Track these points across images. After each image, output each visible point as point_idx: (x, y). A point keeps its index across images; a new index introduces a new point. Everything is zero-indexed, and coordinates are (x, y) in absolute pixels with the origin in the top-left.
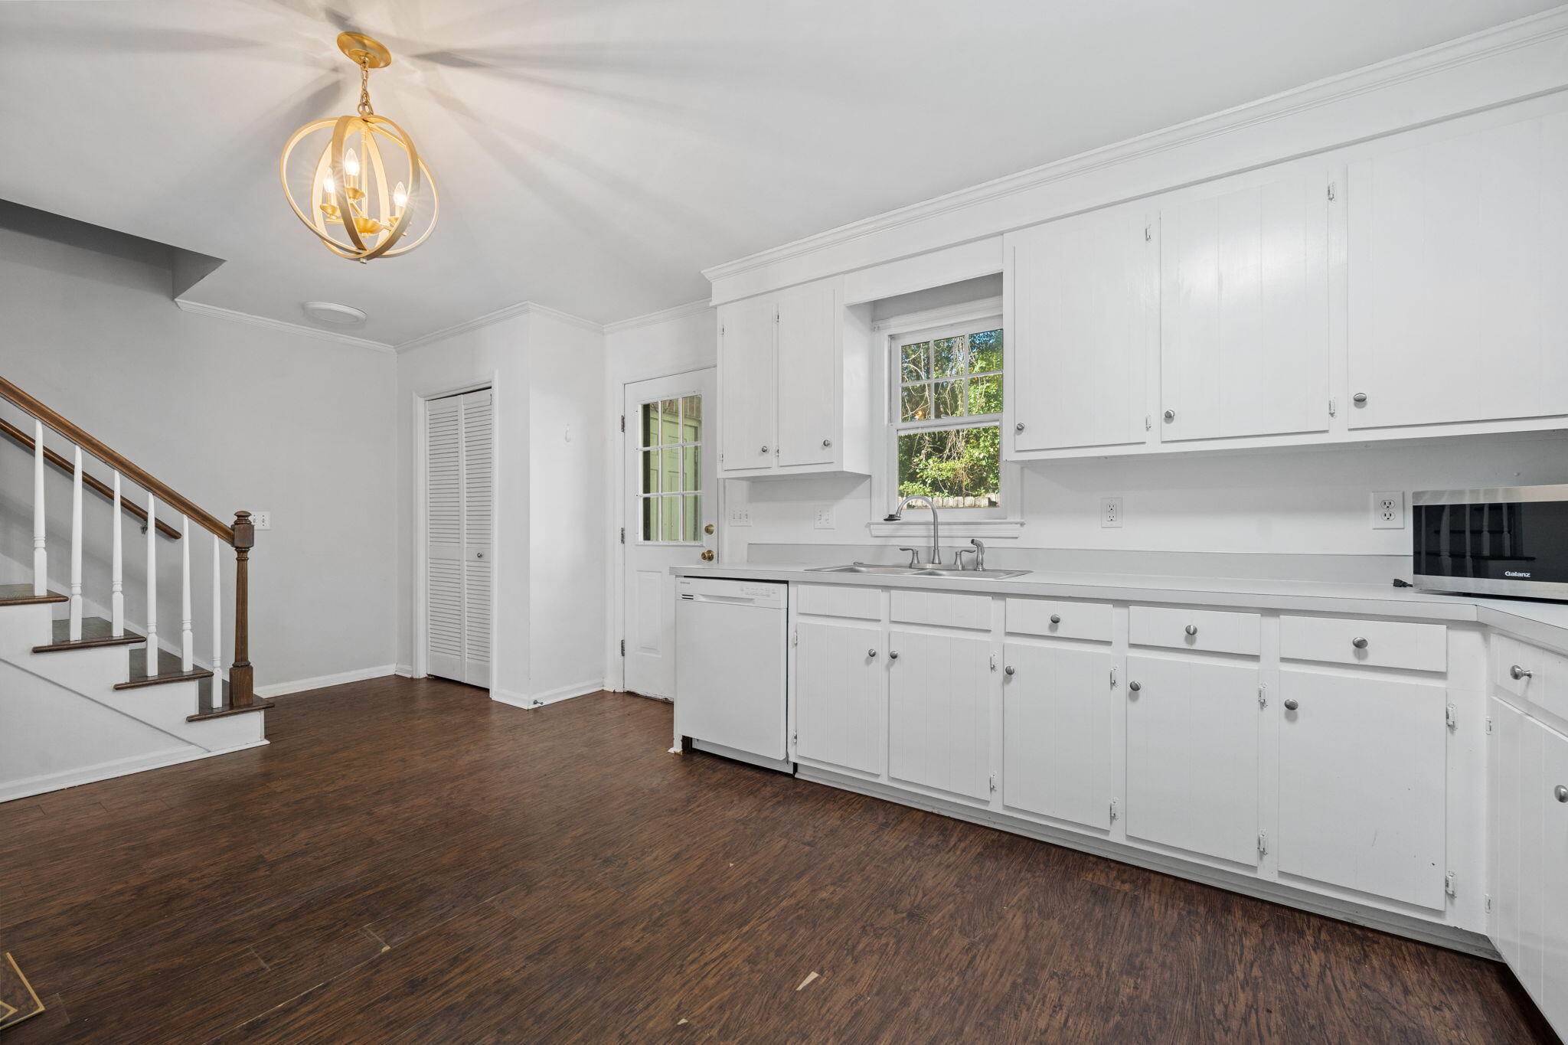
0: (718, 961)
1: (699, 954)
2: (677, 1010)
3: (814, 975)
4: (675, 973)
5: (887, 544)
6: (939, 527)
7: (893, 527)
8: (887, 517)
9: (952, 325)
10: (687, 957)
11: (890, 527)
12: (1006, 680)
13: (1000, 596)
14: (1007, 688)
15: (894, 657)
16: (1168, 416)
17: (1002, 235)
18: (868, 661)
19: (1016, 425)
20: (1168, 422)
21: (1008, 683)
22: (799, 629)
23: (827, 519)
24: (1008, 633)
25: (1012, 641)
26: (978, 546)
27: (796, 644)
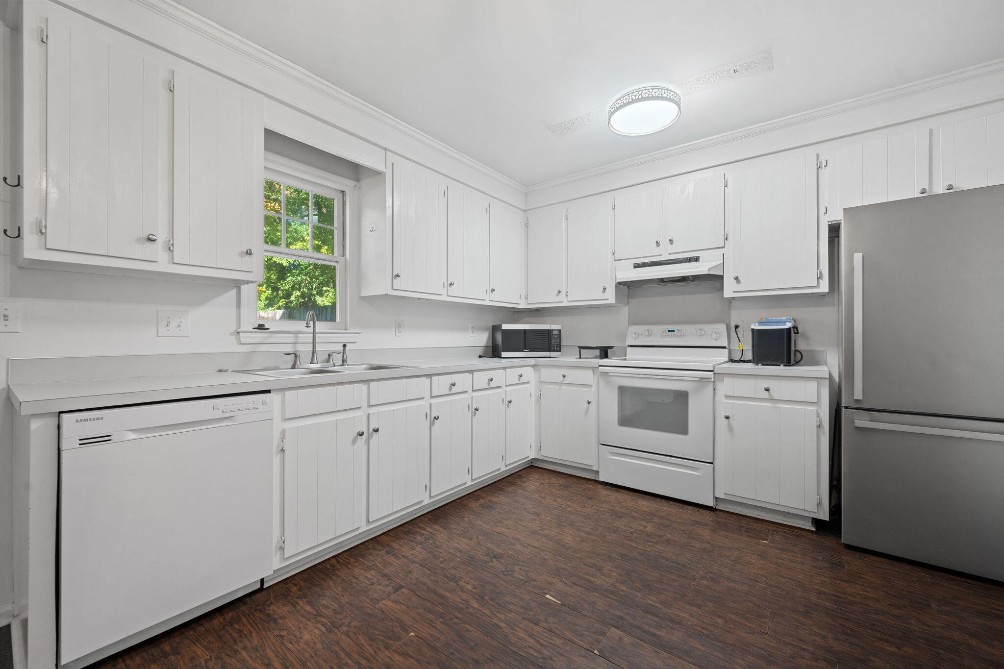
0: (537, 638)
1: (530, 649)
2: (586, 657)
3: (548, 596)
4: (551, 661)
5: (256, 350)
6: (317, 335)
7: (266, 335)
8: (256, 326)
9: (303, 180)
10: (535, 656)
11: (260, 336)
12: (432, 424)
13: (429, 376)
14: (433, 428)
15: (376, 431)
16: (451, 284)
17: (386, 150)
18: (354, 441)
19: (395, 274)
20: (450, 287)
21: (433, 425)
22: (287, 434)
23: (179, 326)
24: (432, 397)
25: (433, 401)
26: (344, 349)
27: (283, 450)
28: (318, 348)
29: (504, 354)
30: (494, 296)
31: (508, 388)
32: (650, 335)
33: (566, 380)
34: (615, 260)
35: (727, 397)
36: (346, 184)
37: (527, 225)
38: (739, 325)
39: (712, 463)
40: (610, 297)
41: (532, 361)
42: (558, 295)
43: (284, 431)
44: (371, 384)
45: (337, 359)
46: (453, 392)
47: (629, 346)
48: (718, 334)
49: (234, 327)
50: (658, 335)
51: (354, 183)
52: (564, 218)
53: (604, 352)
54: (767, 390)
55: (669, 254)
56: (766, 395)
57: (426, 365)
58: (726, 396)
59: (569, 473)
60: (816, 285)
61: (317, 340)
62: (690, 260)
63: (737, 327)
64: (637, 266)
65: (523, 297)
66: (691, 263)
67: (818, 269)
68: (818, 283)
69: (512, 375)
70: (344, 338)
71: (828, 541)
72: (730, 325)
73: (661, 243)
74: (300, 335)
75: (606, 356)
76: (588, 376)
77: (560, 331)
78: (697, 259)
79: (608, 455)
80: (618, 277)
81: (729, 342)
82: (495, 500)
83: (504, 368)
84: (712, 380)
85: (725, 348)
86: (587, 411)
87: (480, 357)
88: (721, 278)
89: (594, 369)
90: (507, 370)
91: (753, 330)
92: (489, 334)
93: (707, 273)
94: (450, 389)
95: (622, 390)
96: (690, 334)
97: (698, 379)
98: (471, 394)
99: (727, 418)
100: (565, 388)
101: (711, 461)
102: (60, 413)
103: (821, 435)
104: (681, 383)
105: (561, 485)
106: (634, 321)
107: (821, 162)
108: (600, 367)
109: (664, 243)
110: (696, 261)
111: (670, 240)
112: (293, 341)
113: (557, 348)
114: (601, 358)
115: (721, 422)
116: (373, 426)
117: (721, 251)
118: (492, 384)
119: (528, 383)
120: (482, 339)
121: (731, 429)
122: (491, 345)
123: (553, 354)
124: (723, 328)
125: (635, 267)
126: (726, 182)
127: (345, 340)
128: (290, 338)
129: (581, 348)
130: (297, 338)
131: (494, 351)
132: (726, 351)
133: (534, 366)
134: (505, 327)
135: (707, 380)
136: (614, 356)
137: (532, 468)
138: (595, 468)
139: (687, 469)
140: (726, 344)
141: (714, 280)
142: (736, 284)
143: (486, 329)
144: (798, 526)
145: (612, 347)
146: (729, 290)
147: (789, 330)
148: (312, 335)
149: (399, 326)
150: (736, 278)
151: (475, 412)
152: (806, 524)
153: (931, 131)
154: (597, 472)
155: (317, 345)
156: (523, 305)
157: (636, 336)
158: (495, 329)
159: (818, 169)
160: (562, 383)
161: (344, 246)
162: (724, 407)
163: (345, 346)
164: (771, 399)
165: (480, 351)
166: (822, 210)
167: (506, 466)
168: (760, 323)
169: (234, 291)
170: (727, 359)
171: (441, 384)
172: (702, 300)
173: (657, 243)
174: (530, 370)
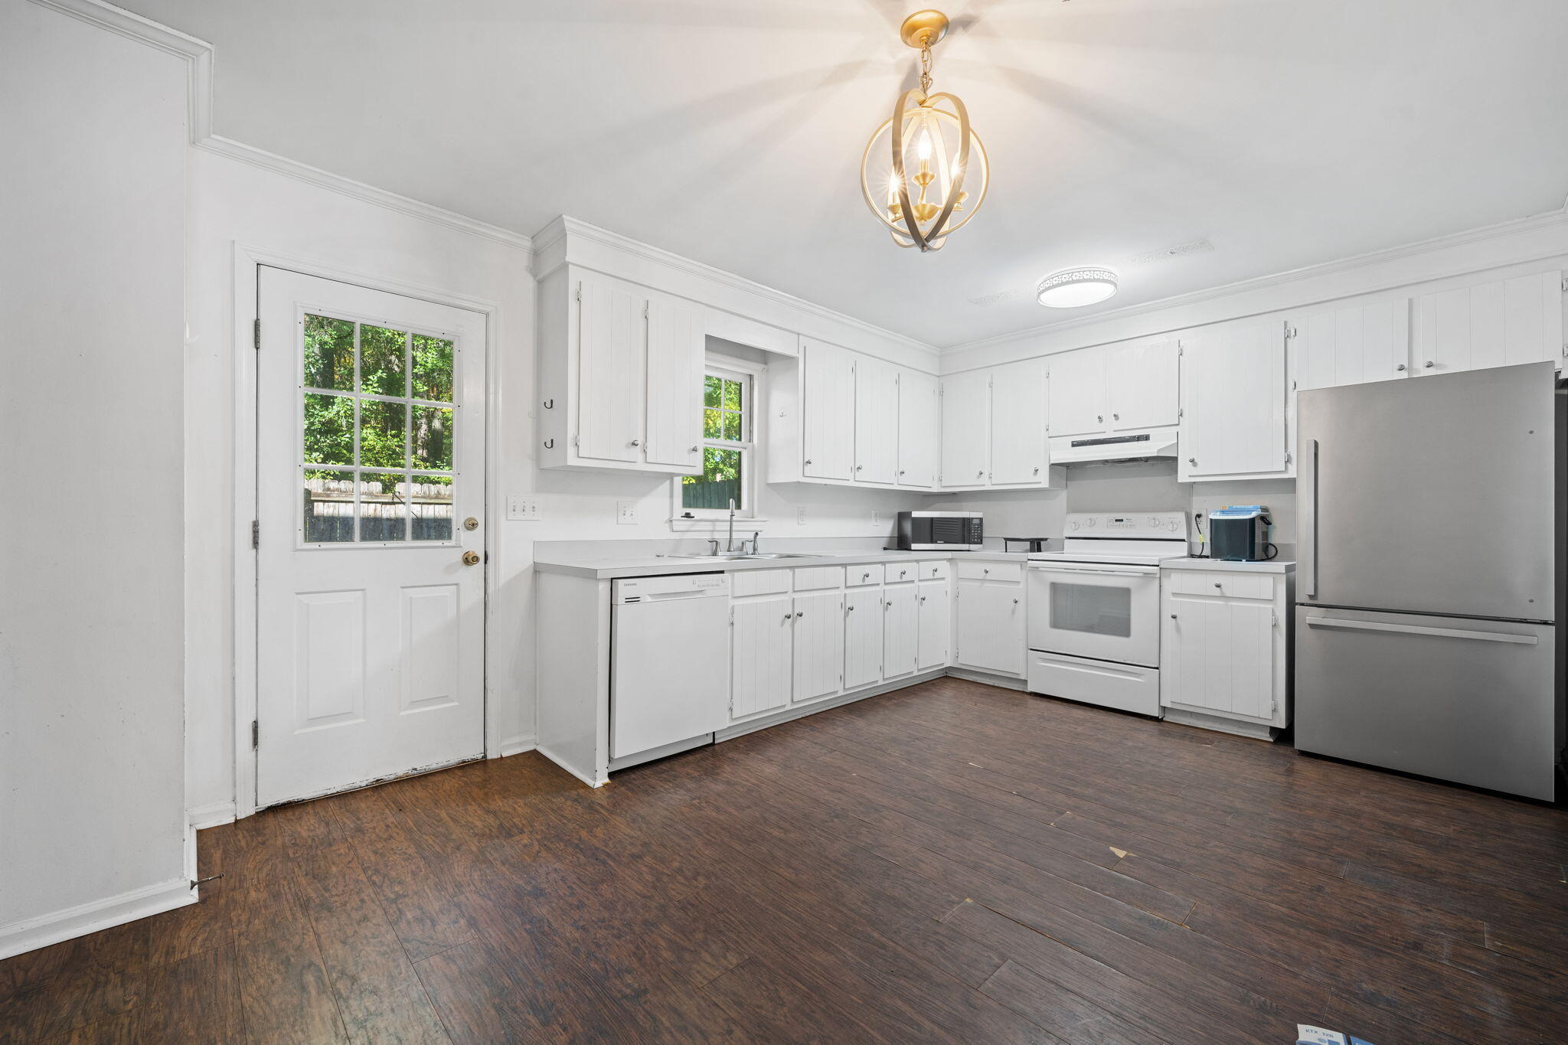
3: (970, 763)
5: (684, 537)
6: (734, 523)
7: (691, 523)
8: (684, 515)
9: (717, 368)
11: (687, 524)
12: (846, 615)
13: (844, 565)
14: (847, 619)
15: (801, 615)
16: (859, 468)
17: (799, 334)
18: (783, 623)
19: (806, 460)
20: (858, 471)
21: (848, 616)
22: (735, 610)
23: (632, 515)
24: (847, 587)
25: (848, 591)
26: (755, 537)
27: (732, 624)
28: (735, 535)
29: (914, 546)
30: (903, 479)
31: (921, 584)
32: (1093, 523)
33: (988, 577)
34: (1050, 437)
35: (1175, 594)
36: (754, 368)
37: (941, 393)
38: (1202, 513)
39: (1157, 668)
40: (1043, 480)
41: (949, 555)
42: (979, 477)
43: (733, 607)
44: (796, 570)
45: (749, 547)
46: (866, 583)
47: (1067, 538)
48: (1175, 524)
49: (667, 517)
50: (1103, 525)
51: (764, 366)
52: (987, 385)
53: (1036, 545)
54: (1218, 586)
55: (1115, 431)
56: (1217, 592)
57: (841, 555)
58: (1173, 594)
59: (992, 684)
60: (1284, 470)
61: (734, 528)
62: (1139, 438)
63: (1199, 516)
64: (1075, 445)
65: (936, 477)
66: (1140, 442)
67: (1286, 452)
68: (1286, 468)
69: (926, 569)
70: (756, 527)
71: (1282, 750)
72: (1191, 514)
73: (1104, 418)
74: (717, 523)
75: (1039, 550)
76: (1014, 572)
77: (981, 519)
78: (1147, 438)
79: (1039, 661)
80: (1051, 459)
81: (1189, 533)
82: (909, 701)
83: (917, 561)
84: (1158, 576)
85: (1184, 540)
86: (1013, 612)
87: (885, 549)
88: (1175, 459)
89: (1022, 564)
90: (921, 563)
91: (1211, 520)
92: (894, 524)
93: (1156, 455)
94: (864, 580)
95: (1054, 586)
96: (1141, 524)
97: (1142, 574)
98: (882, 587)
99: (1174, 617)
100: (987, 584)
101: (1156, 666)
102: (612, 579)
103: (1278, 635)
104: (1123, 579)
105: (982, 694)
106: (1073, 509)
107: (1289, 331)
108: (1029, 562)
109: (1108, 418)
110: (1146, 440)
111: (1115, 415)
112: (710, 528)
113: (978, 539)
114: (1032, 550)
115: (1168, 624)
116: (797, 611)
117: (1175, 429)
118: (905, 578)
119: (943, 579)
120: (886, 528)
121: (1178, 629)
122: (896, 536)
123: (973, 547)
124: (1181, 517)
125: (1073, 445)
126: (1181, 350)
127: (757, 529)
128: (709, 526)
129: (1007, 540)
130: (714, 525)
131: (901, 543)
132: (1185, 544)
133: (950, 560)
134: (915, 514)
135: (1151, 575)
136: (1047, 550)
137: (947, 678)
138: (1023, 677)
139: (1131, 676)
140: (1184, 537)
141: (1167, 463)
142: (1192, 467)
143: (891, 518)
144: (1253, 737)
145: (1046, 539)
146: (1185, 473)
147: (1252, 520)
148: (729, 523)
149: (801, 514)
150: (1192, 461)
151: (887, 607)
152: (1264, 735)
153: (1410, 301)
154: (1025, 682)
155: (734, 533)
156: (936, 489)
157: (1075, 525)
158: (902, 517)
159: (1285, 339)
160: (984, 580)
161: (751, 432)
162: (1171, 605)
163: (757, 534)
164: (1223, 597)
165: (884, 543)
166: (1291, 385)
167: (919, 670)
168: (1223, 512)
169: (668, 482)
170: (1186, 554)
171: (855, 574)
172: (1152, 484)
173: (1099, 418)
174: (946, 564)
